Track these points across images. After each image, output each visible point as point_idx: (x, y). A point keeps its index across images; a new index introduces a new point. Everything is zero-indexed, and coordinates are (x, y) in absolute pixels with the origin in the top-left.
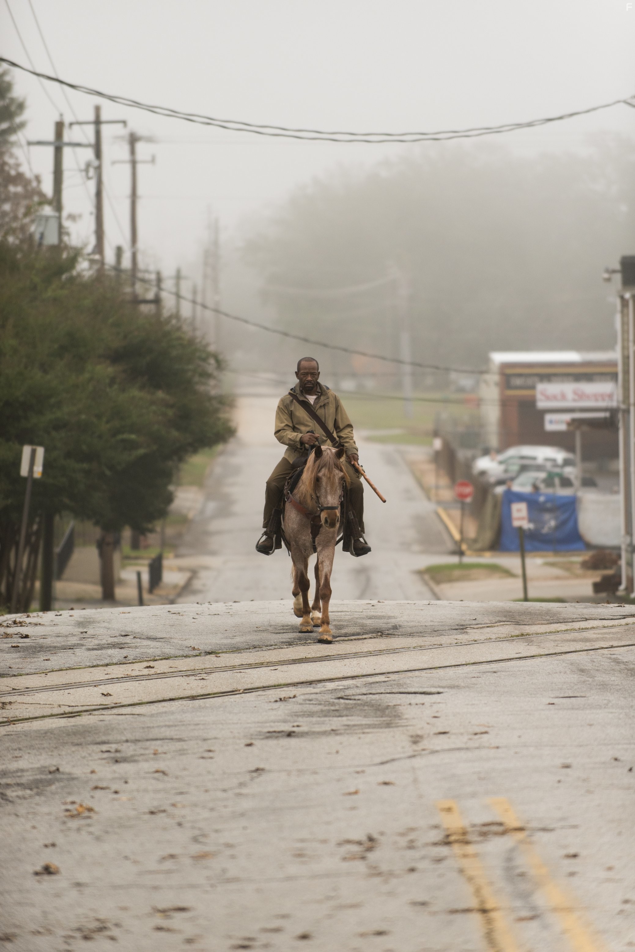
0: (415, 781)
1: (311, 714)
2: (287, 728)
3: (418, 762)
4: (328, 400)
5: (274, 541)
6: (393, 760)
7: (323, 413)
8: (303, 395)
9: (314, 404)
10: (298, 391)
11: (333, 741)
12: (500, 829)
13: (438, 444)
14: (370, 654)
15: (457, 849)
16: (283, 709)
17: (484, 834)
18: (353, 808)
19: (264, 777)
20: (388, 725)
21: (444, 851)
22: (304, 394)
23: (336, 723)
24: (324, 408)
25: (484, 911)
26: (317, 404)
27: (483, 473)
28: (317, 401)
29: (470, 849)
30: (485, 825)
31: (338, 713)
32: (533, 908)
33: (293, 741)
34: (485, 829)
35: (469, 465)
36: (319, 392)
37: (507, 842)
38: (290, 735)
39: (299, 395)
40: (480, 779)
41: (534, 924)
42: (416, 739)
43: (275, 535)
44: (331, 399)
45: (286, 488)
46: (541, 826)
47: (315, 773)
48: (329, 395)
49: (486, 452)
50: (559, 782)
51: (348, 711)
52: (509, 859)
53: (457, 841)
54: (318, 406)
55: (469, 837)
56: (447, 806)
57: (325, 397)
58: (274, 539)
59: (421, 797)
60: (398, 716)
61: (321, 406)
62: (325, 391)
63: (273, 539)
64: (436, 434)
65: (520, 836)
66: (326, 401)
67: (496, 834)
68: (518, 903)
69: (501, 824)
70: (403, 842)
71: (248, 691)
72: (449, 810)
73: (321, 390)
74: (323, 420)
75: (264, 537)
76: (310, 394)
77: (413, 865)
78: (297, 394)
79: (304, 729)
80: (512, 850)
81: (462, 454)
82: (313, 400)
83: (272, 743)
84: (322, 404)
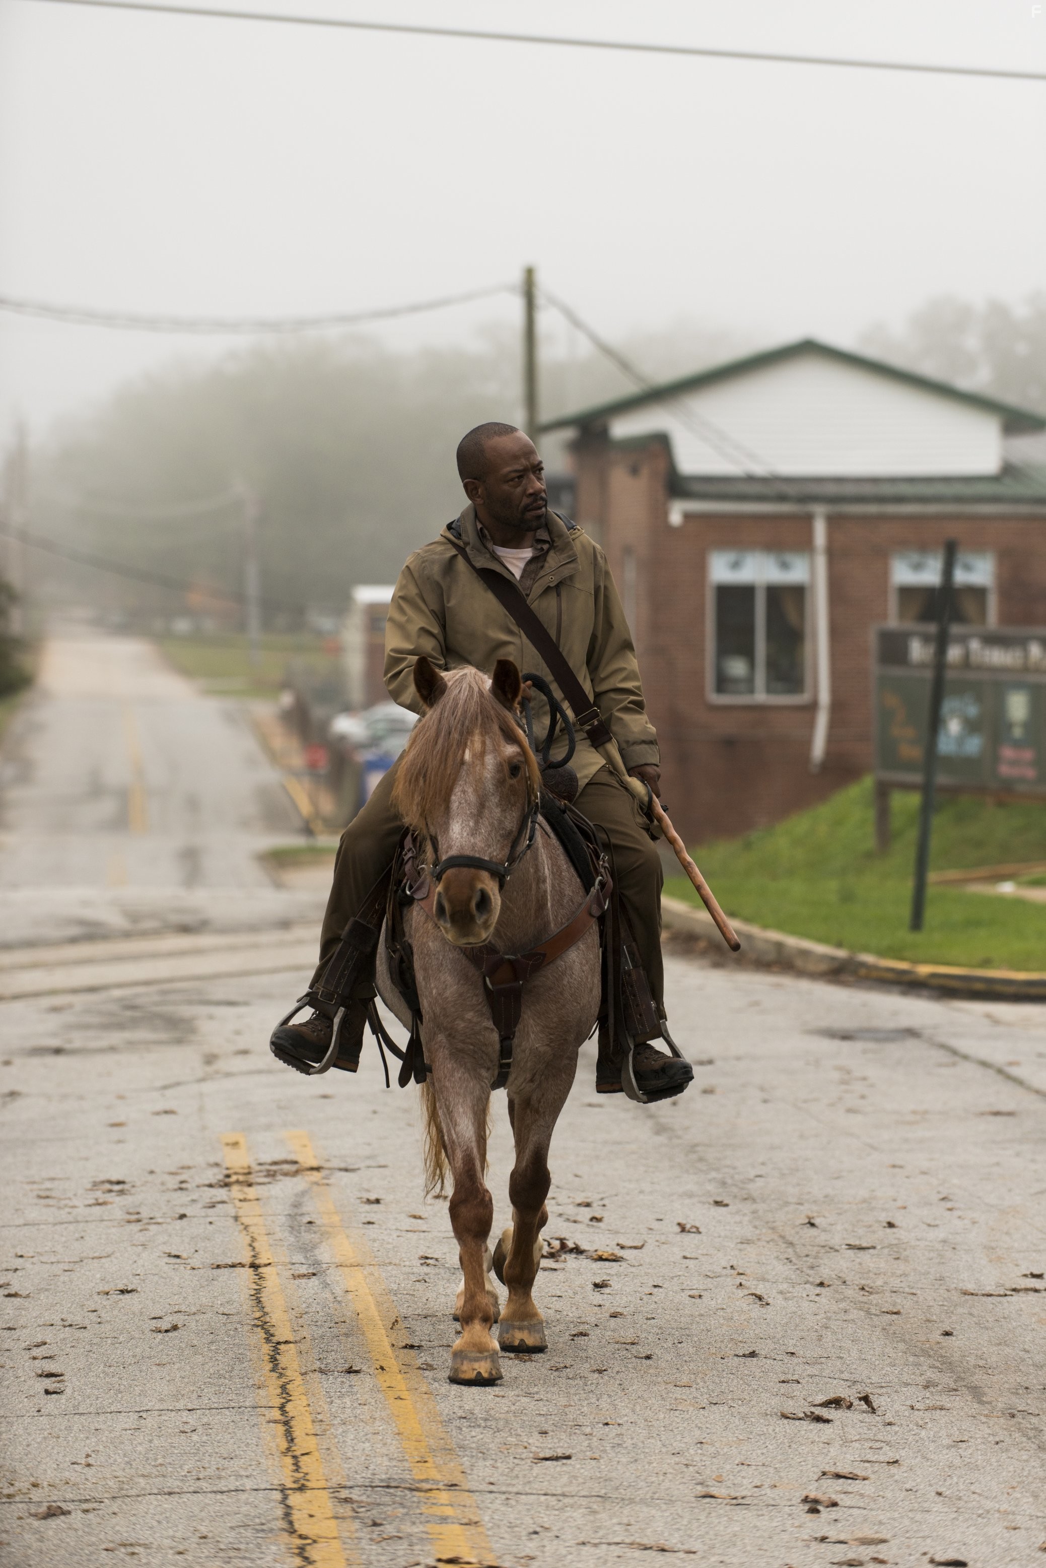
0: (201, 1109)
1: (87, 1027)
2: (55, 1043)
3: (207, 1087)
4: (572, 566)
5: (335, 1028)
6: (178, 1084)
7: (554, 611)
8: (486, 548)
9: (522, 577)
10: (470, 535)
11: (110, 1060)
12: (293, 1168)
13: (287, 699)
14: (171, 954)
15: (236, 1192)
16: (54, 1022)
17: (271, 1175)
18: (120, 1142)
19: (19, 1103)
20: (179, 1041)
21: (221, 1194)
22: (490, 545)
23: (116, 1037)
24: (559, 595)
25: (254, 1266)
26: (535, 581)
27: (342, 738)
28: (533, 567)
29: (251, 1192)
30: (275, 1163)
31: (121, 1026)
32: (317, 1263)
33: (61, 1060)
34: (274, 1168)
35: (325, 725)
36: (545, 542)
37: (299, 1183)
38: (58, 1051)
39: (473, 548)
40: (279, 1108)
41: (314, 1281)
42: (210, 1059)
43: (342, 1009)
44: (583, 564)
45: (410, 855)
46: (343, 1165)
47: (81, 1098)
48: (577, 547)
49: (348, 709)
50: (375, 1112)
51: (134, 1023)
52: (297, 1205)
53: (238, 1182)
54: (538, 589)
55: (252, 1178)
56: (231, 1140)
57: (563, 558)
58: (337, 1020)
59: (204, 1128)
60: (193, 1031)
61: (548, 589)
62: (561, 536)
63: (331, 1026)
64: (285, 685)
65: (315, 1177)
66: (566, 572)
67: (286, 1174)
68: (298, 1258)
69: (295, 1162)
70: (173, 1182)
71: (16, 997)
72: (235, 1144)
73: (550, 532)
74: (553, 634)
75: (307, 1014)
76: (514, 542)
77: (182, 1212)
78: (467, 544)
79: (77, 1044)
80: (303, 1193)
81: (318, 712)
82: (522, 565)
83: (36, 1061)
84: (552, 580)
